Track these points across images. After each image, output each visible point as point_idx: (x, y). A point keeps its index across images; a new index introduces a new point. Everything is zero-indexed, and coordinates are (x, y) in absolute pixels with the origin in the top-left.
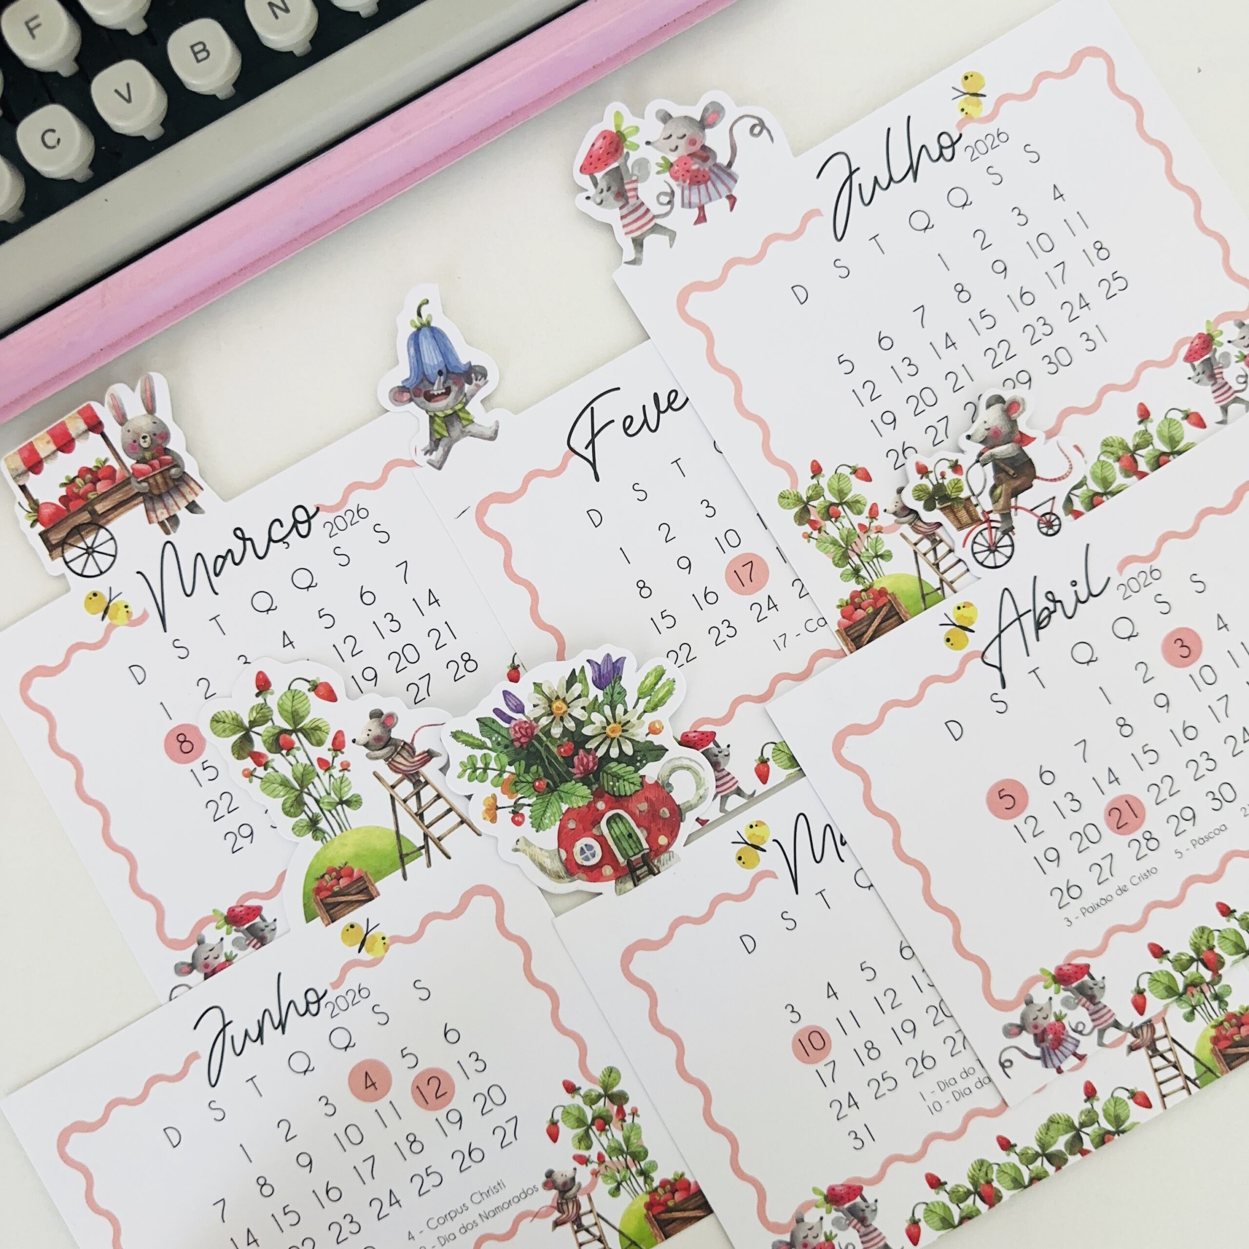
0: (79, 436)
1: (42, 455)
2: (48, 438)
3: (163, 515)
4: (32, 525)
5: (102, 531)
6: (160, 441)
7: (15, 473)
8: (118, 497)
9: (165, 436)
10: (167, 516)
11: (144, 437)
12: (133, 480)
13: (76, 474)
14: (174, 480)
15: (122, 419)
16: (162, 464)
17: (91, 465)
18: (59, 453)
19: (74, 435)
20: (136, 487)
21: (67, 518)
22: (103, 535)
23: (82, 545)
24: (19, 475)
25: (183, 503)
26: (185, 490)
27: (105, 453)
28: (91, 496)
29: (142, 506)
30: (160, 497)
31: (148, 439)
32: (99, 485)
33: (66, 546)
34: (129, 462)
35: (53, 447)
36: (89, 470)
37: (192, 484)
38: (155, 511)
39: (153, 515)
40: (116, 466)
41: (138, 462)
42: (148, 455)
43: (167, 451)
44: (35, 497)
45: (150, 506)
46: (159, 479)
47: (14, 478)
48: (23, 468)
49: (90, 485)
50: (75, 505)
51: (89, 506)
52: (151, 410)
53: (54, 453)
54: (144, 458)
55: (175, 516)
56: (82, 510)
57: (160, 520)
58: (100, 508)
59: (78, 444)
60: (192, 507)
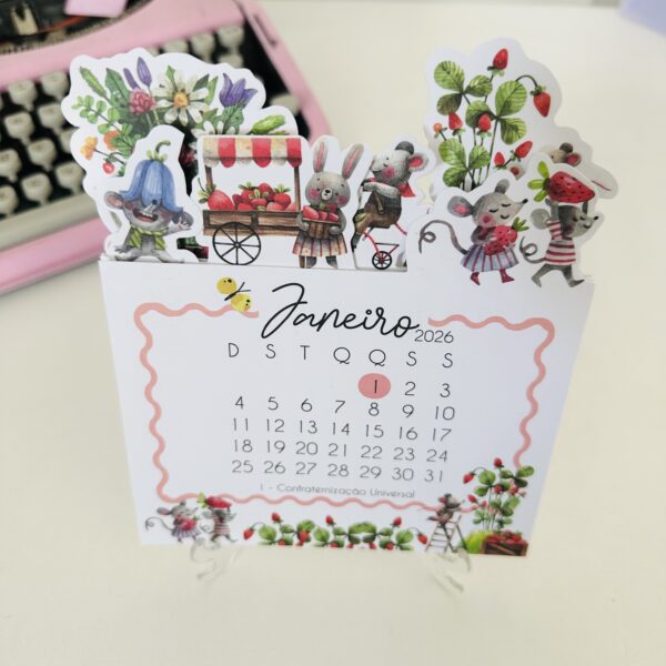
0: (277, 159)
1: (238, 155)
2: (250, 145)
3: (307, 252)
4: (201, 201)
5: (254, 238)
6: (337, 201)
7: (208, 155)
8: (281, 221)
9: (345, 200)
10: (309, 255)
11: (328, 192)
12: (299, 218)
13: (258, 185)
14: (330, 234)
15: (319, 168)
16: (328, 219)
17: (274, 186)
18: (253, 162)
19: (272, 155)
20: (298, 222)
21: (233, 213)
22: (253, 241)
23: (234, 238)
24: (210, 158)
25: (326, 254)
26: (334, 246)
27: (290, 184)
28: (260, 209)
29: (295, 238)
30: (313, 240)
31: (329, 195)
32: (271, 205)
33: (220, 231)
34: (305, 202)
35: (249, 153)
36: (269, 189)
37: (342, 245)
38: (302, 247)
39: (299, 249)
40: (293, 199)
41: (311, 206)
42: (322, 205)
43: (338, 211)
44: (214, 183)
45: (301, 241)
46: (320, 227)
47: (205, 158)
48: (216, 153)
49: (263, 200)
50: (243, 207)
51: (254, 215)
52: (346, 175)
53: (249, 159)
54: (318, 206)
55: (315, 258)
56: (247, 214)
57: (303, 254)
58: (262, 221)
59: (272, 164)
60: (331, 260)
